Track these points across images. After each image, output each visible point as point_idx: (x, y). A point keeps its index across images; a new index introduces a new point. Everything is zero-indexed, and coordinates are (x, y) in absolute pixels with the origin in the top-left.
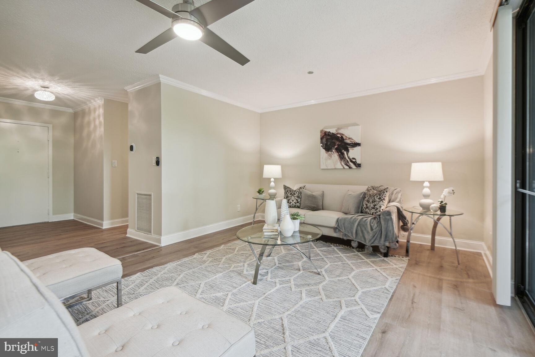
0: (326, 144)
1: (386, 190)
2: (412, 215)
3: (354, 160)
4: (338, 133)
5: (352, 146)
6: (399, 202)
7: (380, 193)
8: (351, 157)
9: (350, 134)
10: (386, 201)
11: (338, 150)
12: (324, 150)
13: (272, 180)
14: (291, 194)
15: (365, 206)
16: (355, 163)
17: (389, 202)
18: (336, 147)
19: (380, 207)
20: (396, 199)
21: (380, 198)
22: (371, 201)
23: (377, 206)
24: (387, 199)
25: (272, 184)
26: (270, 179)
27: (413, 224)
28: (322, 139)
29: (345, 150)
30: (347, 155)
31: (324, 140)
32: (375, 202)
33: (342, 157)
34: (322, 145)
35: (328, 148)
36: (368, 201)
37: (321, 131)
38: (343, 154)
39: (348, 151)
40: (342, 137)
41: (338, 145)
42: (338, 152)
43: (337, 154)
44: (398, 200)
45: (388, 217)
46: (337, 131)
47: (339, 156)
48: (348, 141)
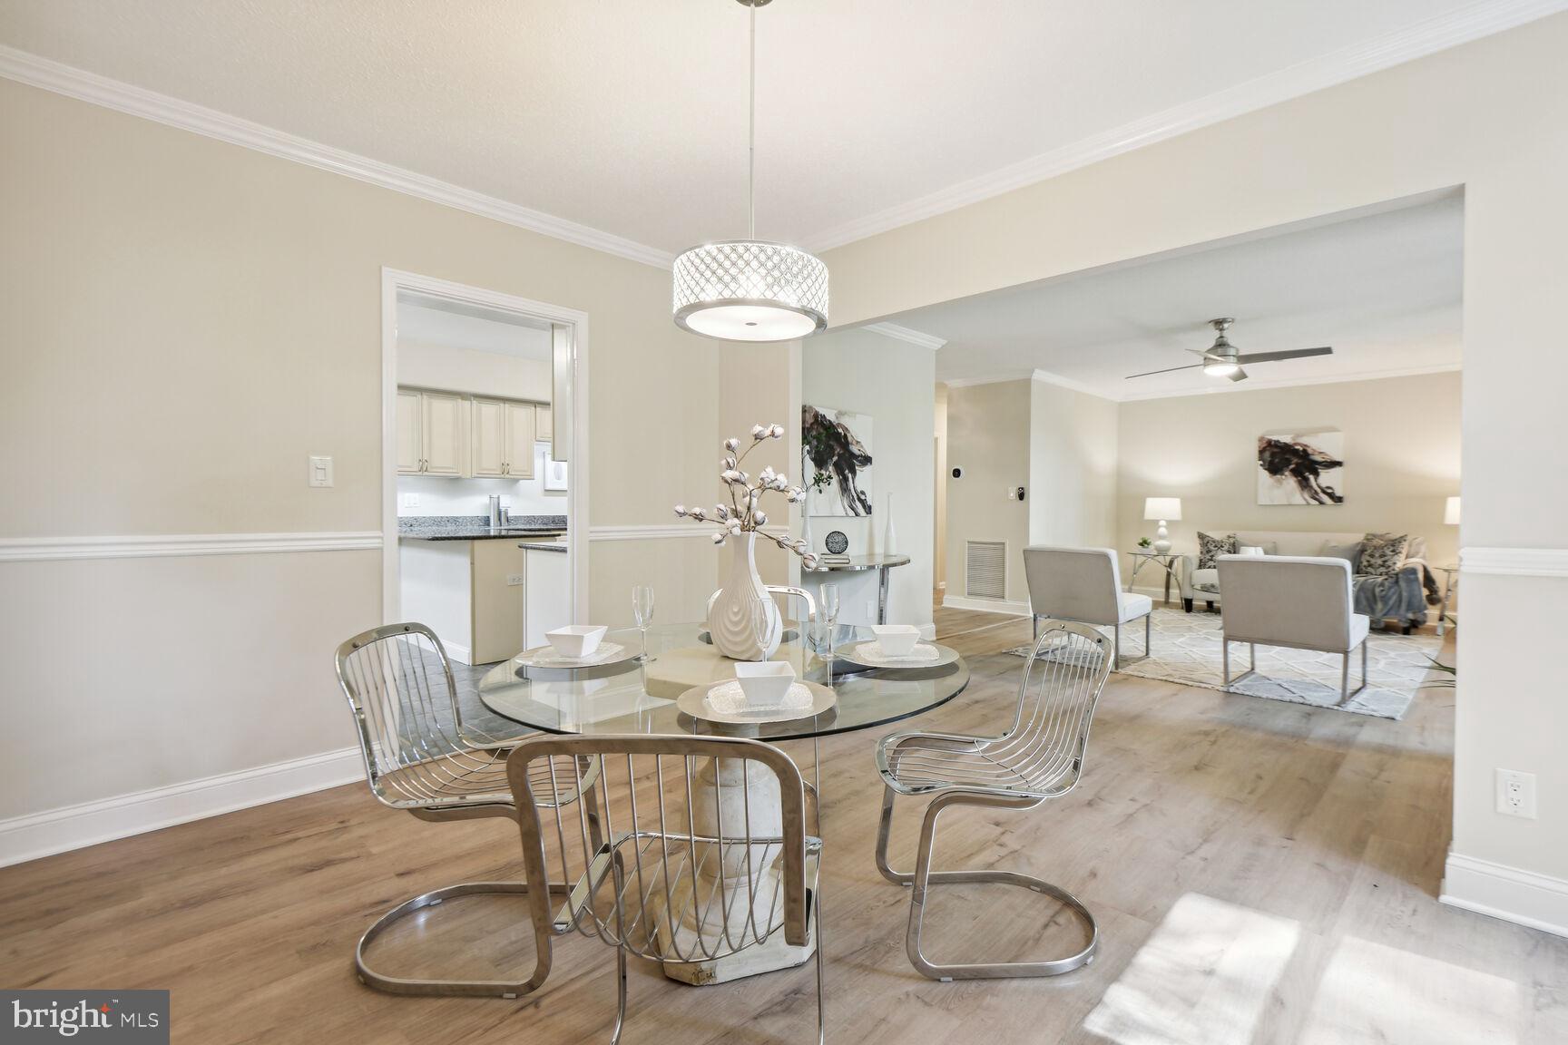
0: (1271, 463)
1: (1402, 539)
2: (1449, 575)
3: (1329, 491)
4: (1296, 444)
5: (1325, 466)
6: (1424, 557)
7: (1395, 544)
8: (1324, 485)
9: (1321, 445)
10: (1402, 556)
11: (1297, 473)
12: (1266, 473)
13: (1163, 523)
14: (1216, 546)
15: (1365, 563)
16: (1331, 496)
17: (1407, 557)
18: (1292, 466)
19: (1395, 563)
20: (1417, 553)
21: (1393, 551)
22: (1377, 555)
23: (1389, 563)
24: (1404, 552)
25: (1163, 531)
26: (1158, 521)
27: (1449, 590)
28: (1261, 452)
29: (1311, 474)
30: (1316, 481)
31: (1267, 454)
32: (1385, 556)
33: (1304, 484)
34: (1261, 462)
35: (1274, 468)
36: (1372, 556)
37: (1261, 439)
38: (1307, 479)
39: (1316, 474)
40: (1305, 451)
41: (1297, 464)
42: (1296, 477)
43: (1295, 479)
44: (1421, 554)
45: (1412, 577)
46: (1294, 440)
47: (1300, 483)
48: (1318, 458)
